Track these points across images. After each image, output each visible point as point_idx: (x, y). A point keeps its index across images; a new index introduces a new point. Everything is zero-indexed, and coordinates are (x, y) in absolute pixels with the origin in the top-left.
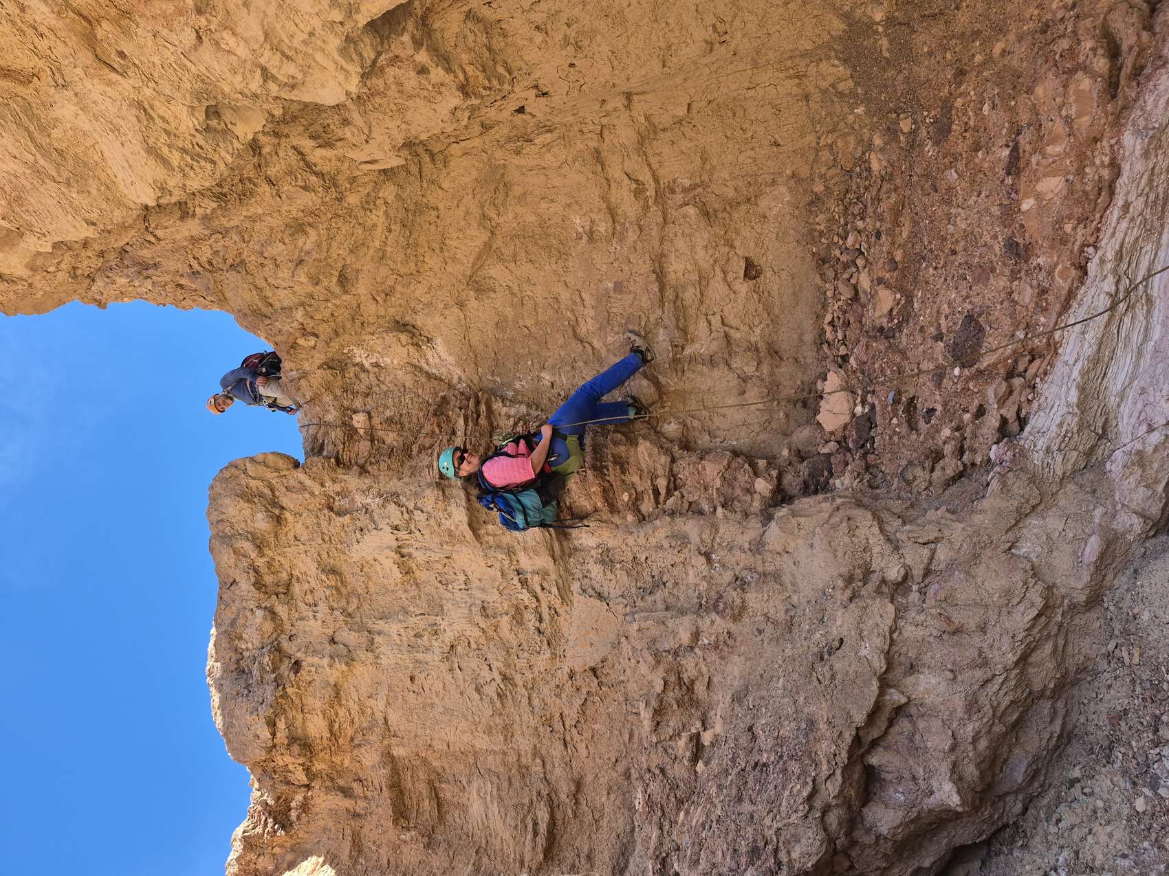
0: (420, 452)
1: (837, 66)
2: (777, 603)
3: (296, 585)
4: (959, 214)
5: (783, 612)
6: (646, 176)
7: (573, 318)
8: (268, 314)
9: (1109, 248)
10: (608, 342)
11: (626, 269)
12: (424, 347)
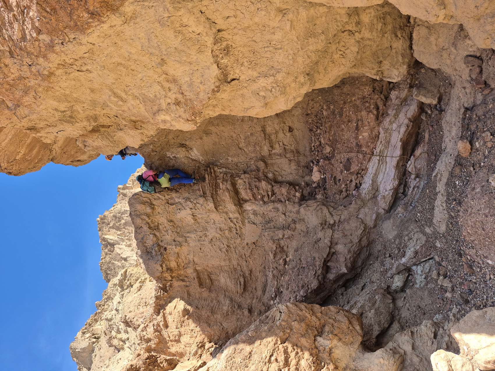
2: (304, 227)
3: (160, 226)
4: (345, 134)
7: (238, 142)
9: (378, 150)
10: (249, 150)
11: (254, 129)
12: (190, 151)
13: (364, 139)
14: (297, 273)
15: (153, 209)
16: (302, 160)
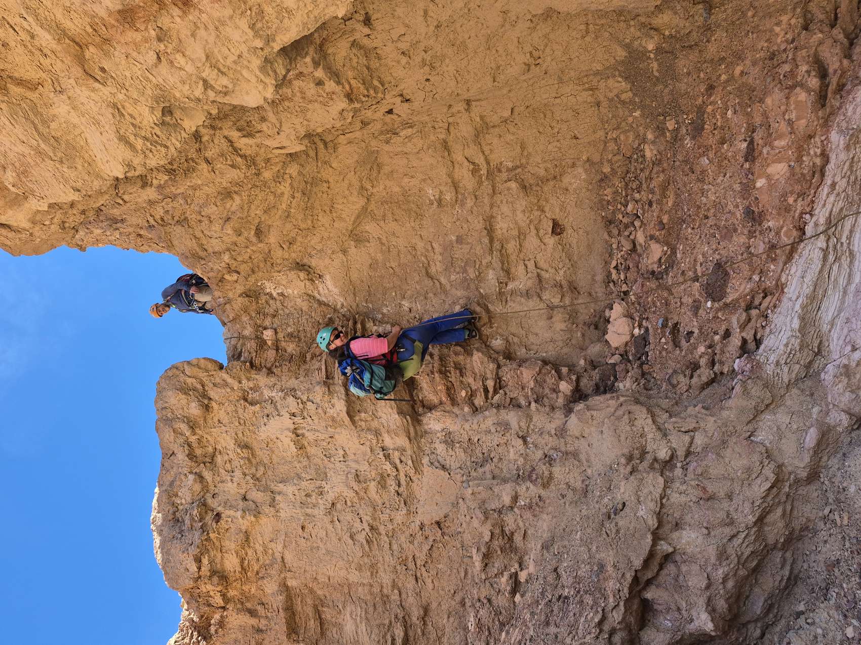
0: (312, 358)
1: (620, 82)
2: (576, 475)
3: (219, 456)
4: (710, 189)
5: (580, 482)
6: (480, 160)
7: (426, 261)
8: (204, 257)
9: (821, 215)
10: (452, 280)
11: (465, 226)
12: (317, 282)
13: (772, 185)
14: (543, 618)
15: (207, 408)
16: (582, 309)
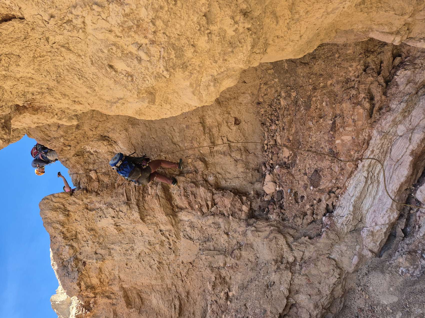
0: (118, 186)
2: (252, 255)
3: (79, 235)
4: (313, 135)
5: (254, 259)
7: (171, 136)
8: (49, 139)
10: (185, 146)
11: (190, 120)
12: (114, 145)
